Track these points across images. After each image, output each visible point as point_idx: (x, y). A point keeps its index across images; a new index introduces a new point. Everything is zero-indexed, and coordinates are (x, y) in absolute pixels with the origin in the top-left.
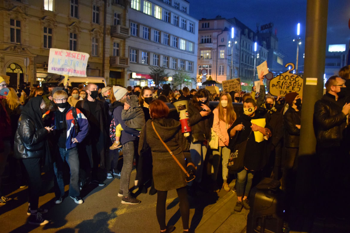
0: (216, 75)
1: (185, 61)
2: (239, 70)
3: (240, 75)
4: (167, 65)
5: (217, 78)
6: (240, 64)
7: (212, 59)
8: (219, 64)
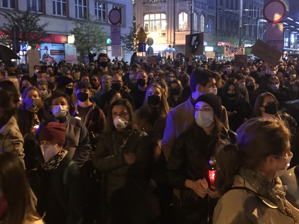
0: (174, 31)
1: (107, 4)
2: (215, 20)
3: (218, 29)
4: (64, 10)
5: (176, 36)
6: (217, 9)
7: (166, 3)
8: (178, 10)
